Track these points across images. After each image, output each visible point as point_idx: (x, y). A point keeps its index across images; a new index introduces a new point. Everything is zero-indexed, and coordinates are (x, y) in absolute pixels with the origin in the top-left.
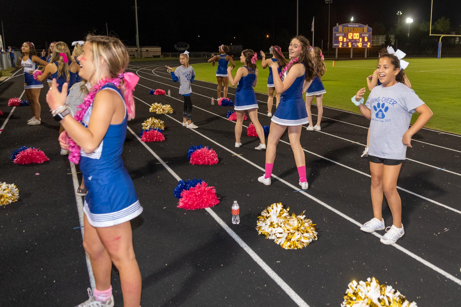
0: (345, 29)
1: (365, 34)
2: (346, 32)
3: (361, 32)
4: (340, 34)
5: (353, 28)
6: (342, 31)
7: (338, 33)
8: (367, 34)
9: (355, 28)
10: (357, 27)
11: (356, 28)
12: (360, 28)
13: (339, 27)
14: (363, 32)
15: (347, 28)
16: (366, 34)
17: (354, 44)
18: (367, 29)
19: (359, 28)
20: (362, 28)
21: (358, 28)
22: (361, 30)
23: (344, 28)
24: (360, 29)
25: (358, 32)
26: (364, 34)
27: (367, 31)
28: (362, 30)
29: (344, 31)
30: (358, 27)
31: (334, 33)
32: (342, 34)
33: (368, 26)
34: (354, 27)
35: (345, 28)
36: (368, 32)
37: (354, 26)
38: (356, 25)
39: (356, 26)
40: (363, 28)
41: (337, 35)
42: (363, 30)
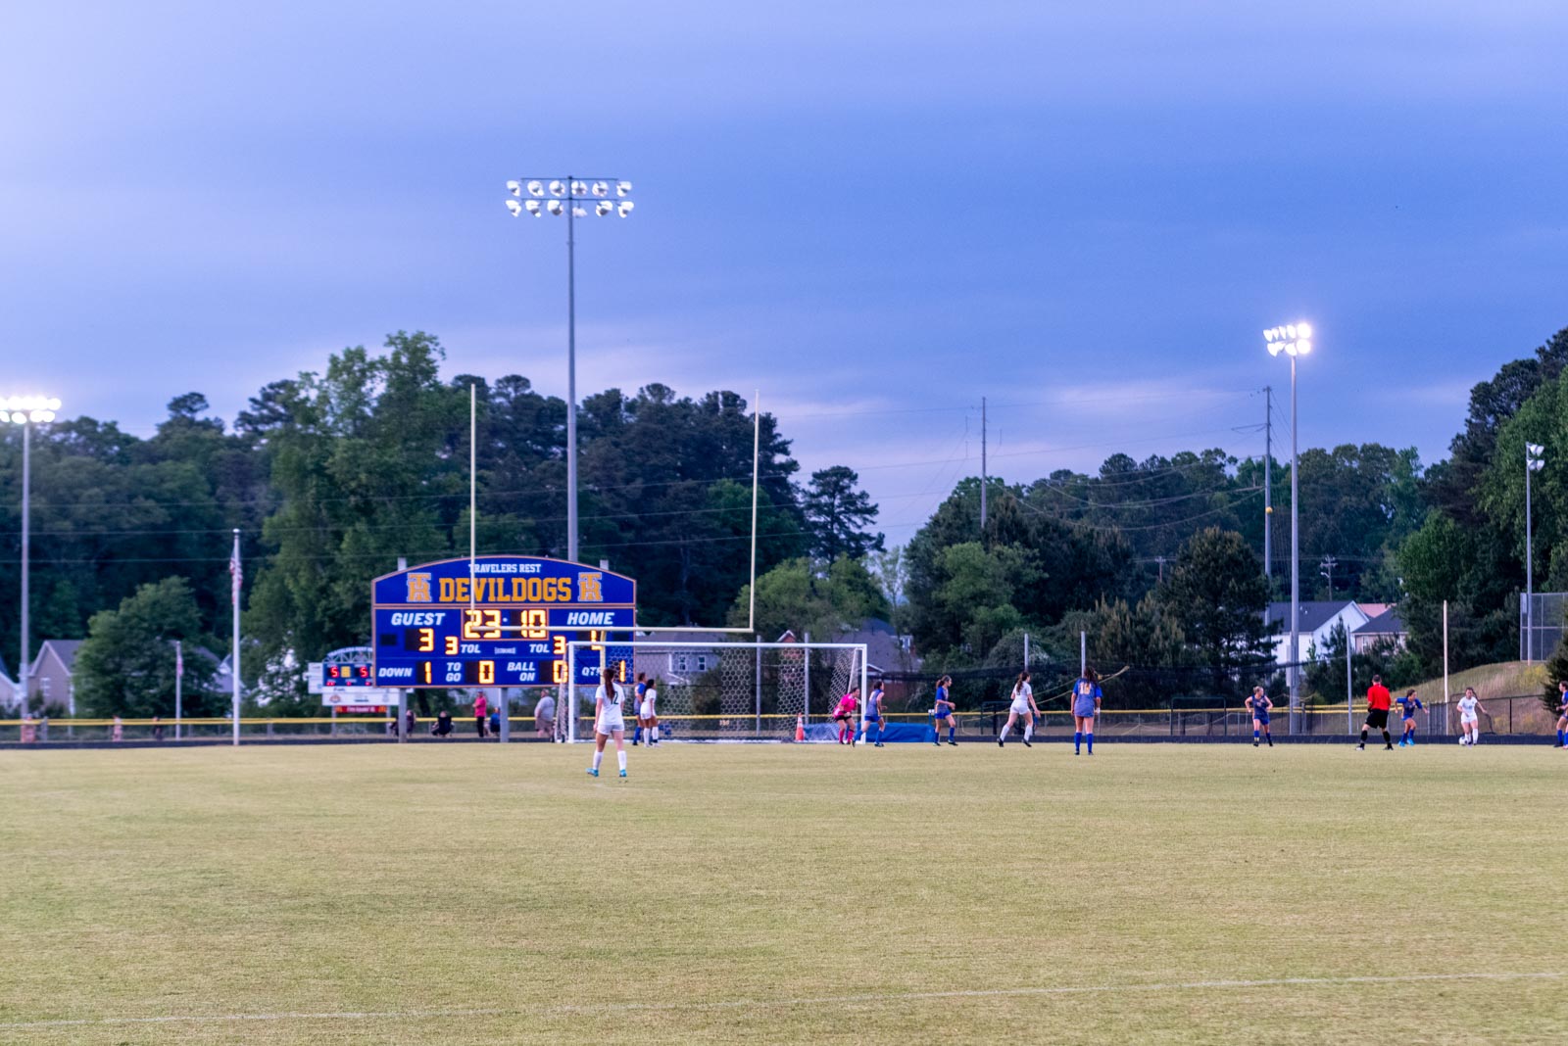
0: (447, 585)
1: (590, 611)
2: (454, 602)
3: (557, 601)
4: (418, 615)
5: (501, 581)
6: (427, 597)
7: (403, 612)
8: (605, 611)
9: (515, 581)
10: (527, 576)
11: (522, 580)
12: (553, 580)
13: (410, 575)
14: (574, 599)
15: (460, 581)
16: (597, 611)
17: (511, 667)
18: (599, 586)
19: (547, 580)
20: (568, 581)
21: (537, 580)
22: (559, 592)
23: (443, 581)
24: (550, 585)
25: (542, 601)
26: (580, 611)
27: (598, 597)
28: (568, 591)
29: (443, 598)
30: (542, 576)
31: (378, 612)
32: (429, 616)
33: (611, 569)
34: (508, 577)
35: (450, 581)
36: (606, 600)
37: (510, 568)
38: (525, 561)
39: (524, 568)
40: (575, 580)
41: (397, 620)
42: (575, 589)
